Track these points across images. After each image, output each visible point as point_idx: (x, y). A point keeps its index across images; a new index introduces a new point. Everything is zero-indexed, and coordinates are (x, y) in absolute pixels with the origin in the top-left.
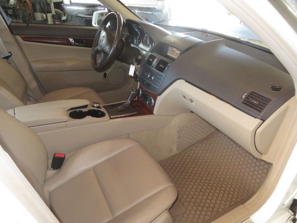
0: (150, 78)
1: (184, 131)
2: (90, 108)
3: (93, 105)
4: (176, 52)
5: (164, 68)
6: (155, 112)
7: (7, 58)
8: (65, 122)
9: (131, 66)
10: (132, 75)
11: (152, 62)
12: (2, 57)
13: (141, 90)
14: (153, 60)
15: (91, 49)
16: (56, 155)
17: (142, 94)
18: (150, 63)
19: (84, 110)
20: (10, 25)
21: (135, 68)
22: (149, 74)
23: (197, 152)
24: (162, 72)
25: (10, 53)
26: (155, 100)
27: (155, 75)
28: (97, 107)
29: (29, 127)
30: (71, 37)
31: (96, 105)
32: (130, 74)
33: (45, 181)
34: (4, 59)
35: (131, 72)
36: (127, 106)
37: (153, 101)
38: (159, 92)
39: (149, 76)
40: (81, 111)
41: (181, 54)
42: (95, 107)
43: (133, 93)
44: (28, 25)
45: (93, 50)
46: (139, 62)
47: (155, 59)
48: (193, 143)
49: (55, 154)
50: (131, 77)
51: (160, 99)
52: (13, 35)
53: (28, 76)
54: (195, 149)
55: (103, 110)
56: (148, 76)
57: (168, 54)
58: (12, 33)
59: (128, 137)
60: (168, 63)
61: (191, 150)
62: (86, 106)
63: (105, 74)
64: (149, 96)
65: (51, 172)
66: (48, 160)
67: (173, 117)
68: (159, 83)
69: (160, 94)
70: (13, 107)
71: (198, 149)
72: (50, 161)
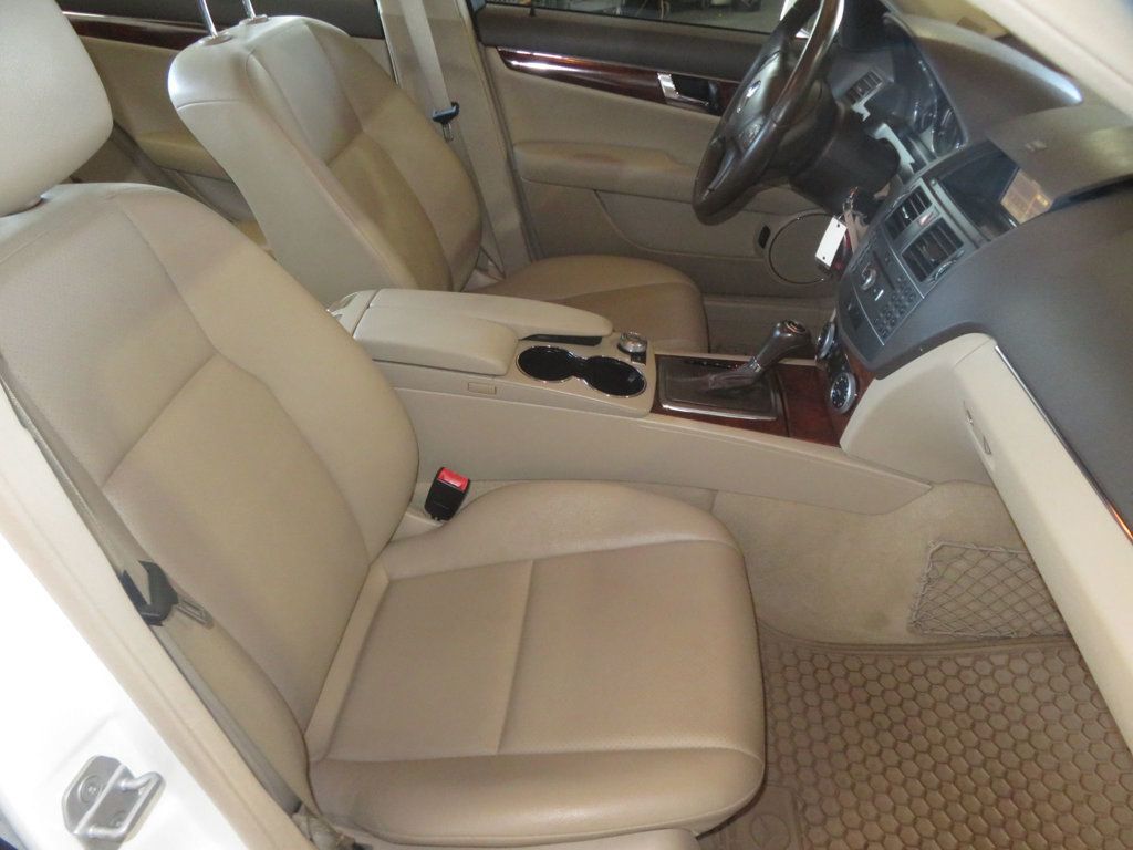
0: (871, 291)
1: (962, 565)
2: (607, 351)
3: (622, 344)
4: (1039, 197)
5: (937, 264)
6: (849, 436)
7: (444, 120)
8: (494, 376)
9: (834, 221)
10: (828, 262)
11: (908, 222)
12: (434, 115)
13: (833, 327)
14: (914, 216)
16: (443, 473)
17: (832, 348)
18: (897, 225)
19: (575, 351)
20: (482, 8)
21: (847, 233)
22: (874, 273)
23: (1004, 676)
24: (921, 277)
25: (453, 104)
26: (860, 389)
27: (890, 284)
28: (634, 356)
30: (665, 67)
31: (631, 347)
32: (819, 255)
33: (389, 542)
34: (435, 123)
35: (827, 251)
36: (746, 381)
37: (849, 393)
38: (878, 362)
39: (868, 281)
40: (566, 353)
41: (1053, 209)
42: (626, 352)
43: (779, 338)
44: (532, 13)
46: (868, 209)
47: (921, 210)
48: (1006, 631)
49: (442, 469)
50: (821, 265)
51: (878, 390)
52: (480, 45)
53: (497, 189)
54: (1000, 660)
55: (648, 371)
56: (865, 281)
57: (1005, 202)
58: (478, 38)
59: (707, 504)
60: (960, 244)
61: (978, 657)
62: (593, 341)
63: (766, 232)
64: (848, 370)
65: (421, 522)
66: (416, 481)
67: (929, 487)
68: (892, 325)
69: (883, 372)
71: (1020, 666)
72: (424, 488)
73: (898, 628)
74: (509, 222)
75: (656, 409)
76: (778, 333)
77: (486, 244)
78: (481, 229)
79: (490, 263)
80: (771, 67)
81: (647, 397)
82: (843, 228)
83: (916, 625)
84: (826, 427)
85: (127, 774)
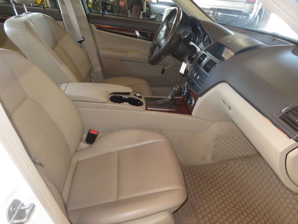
0: (196, 77)
1: (222, 141)
2: (132, 96)
3: (135, 94)
4: (231, 53)
5: (211, 69)
6: (194, 113)
7: (80, 42)
8: (104, 103)
9: (184, 63)
10: (183, 73)
11: (202, 61)
12: (77, 41)
13: (186, 88)
14: (203, 59)
15: (151, 42)
16: (91, 130)
17: (187, 93)
18: (200, 62)
19: (124, 96)
20: (89, 14)
21: (187, 66)
22: (196, 73)
23: (234, 168)
24: (208, 72)
25: (83, 38)
26: (196, 101)
27: (200, 75)
28: (139, 97)
29: (72, 101)
30: (137, 30)
31: (138, 95)
32: (180, 71)
33: (76, 151)
34: (78, 43)
35: (182, 70)
36: (168, 101)
37: (193, 102)
38: (200, 92)
39: (195, 75)
40: (122, 97)
41: (234, 55)
42: (137, 96)
43: (175, 90)
44: (103, 16)
45: (152, 44)
46: (191, 60)
47: (205, 58)
48: (233, 157)
49: (90, 129)
50: (181, 74)
51: (200, 100)
52: (89, 23)
53: (95, 61)
54: (232, 164)
55: (143, 100)
56: (194, 75)
57: (223, 55)
58: (89, 21)
59: (161, 132)
60: (216, 63)
61: (227, 164)
62: (128, 94)
63: (164, 70)
64: (192, 96)
65: (84, 145)
66: (83, 134)
67: (213, 123)
68: (202, 84)
69: (201, 95)
70: (68, 82)
71: (237, 165)
72: (85, 136)
73: (209, 160)
74: (98, 69)
75: (147, 109)
76: (174, 89)
77: (93, 75)
78: (91, 71)
79: (94, 80)
80: (165, 28)
81: (144, 106)
82: (186, 64)
83: (213, 158)
84: (188, 111)
85: (23, 205)
